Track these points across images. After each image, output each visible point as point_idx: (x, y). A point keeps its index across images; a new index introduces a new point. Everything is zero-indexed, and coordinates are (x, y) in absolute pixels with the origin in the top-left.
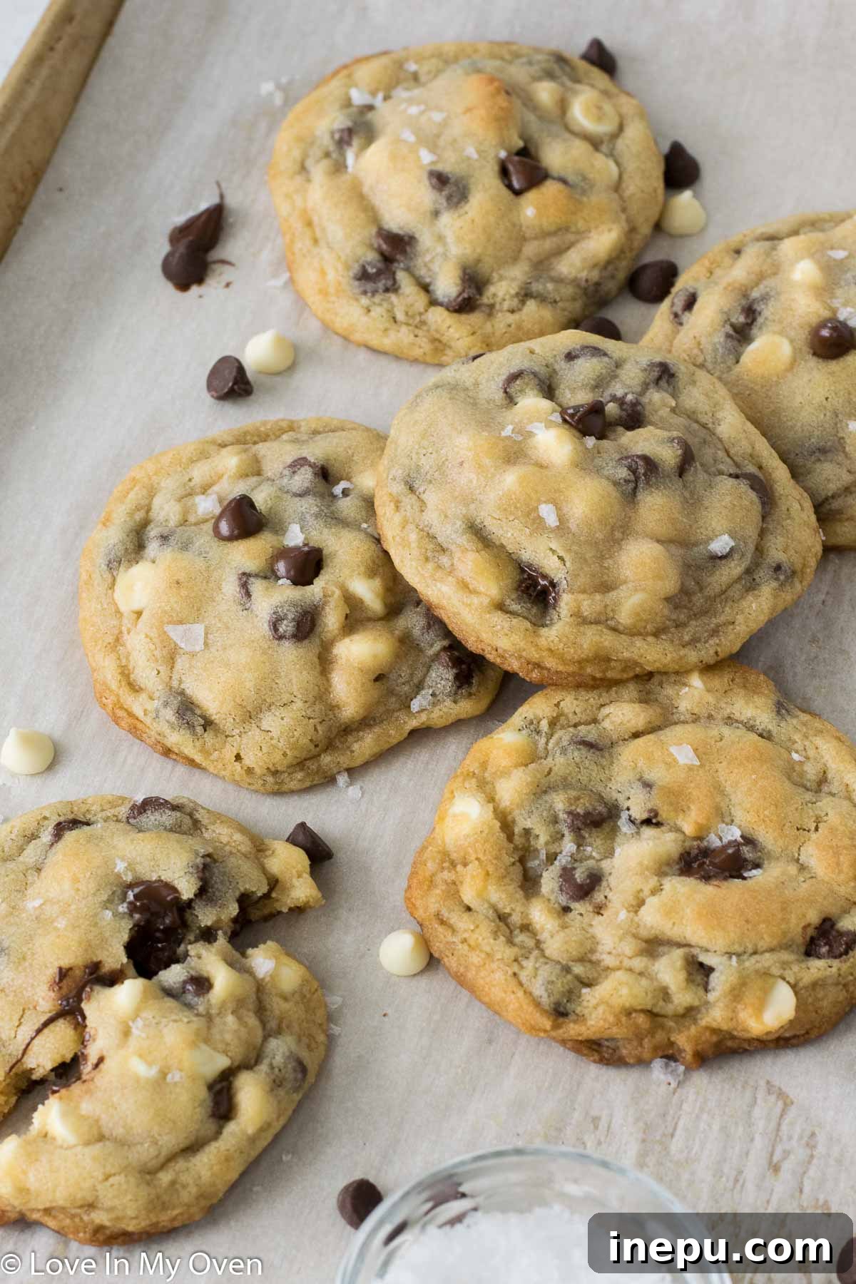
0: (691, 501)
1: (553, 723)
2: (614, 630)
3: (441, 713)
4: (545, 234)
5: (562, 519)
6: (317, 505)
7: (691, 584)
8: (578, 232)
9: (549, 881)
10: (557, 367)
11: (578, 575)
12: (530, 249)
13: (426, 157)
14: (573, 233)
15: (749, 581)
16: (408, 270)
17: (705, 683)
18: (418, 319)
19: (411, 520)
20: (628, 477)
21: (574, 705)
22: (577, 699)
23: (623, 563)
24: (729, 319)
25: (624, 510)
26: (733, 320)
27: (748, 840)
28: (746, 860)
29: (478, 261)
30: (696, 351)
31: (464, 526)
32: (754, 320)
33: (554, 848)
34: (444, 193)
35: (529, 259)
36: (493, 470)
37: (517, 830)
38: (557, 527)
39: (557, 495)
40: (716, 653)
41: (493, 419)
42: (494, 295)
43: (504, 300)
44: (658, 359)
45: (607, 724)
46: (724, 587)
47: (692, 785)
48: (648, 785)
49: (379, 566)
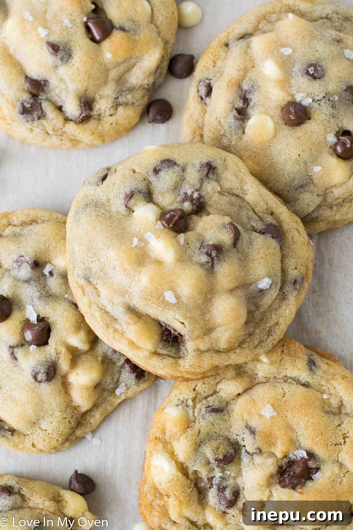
0: (242, 258)
1: (194, 400)
2: (218, 352)
3: (132, 393)
4: (118, 64)
5: (178, 297)
6: (38, 291)
7: (253, 308)
8: (137, 57)
9: (212, 496)
10: (150, 179)
11: (194, 331)
12: (113, 74)
13: (43, 32)
14: (134, 58)
15: (282, 296)
16: (48, 100)
17: (269, 359)
18: (60, 132)
19: (93, 302)
20: (208, 261)
21: (204, 387)
22: (204, 384)
23: (215, 315)
24: (234, 106)
25: (210, 281)
26: (236, 106)
27: (311, 455)
28: (312, 469)
29: (86, 91)
30: (219, 127)
31: (125, 310)
32: (248, 105)
33: (211, 475)
34: (58, 57)
35: (114, 80)
36: (132, 272)
37: (190, 472)
38: (177, 303)
39: (172, 284)
40: (273, 344)
41: (123, 229)
42: (100, 109)
43: (106, 111)
44: (205, 161)
45: (222, 394)
46: (270, 305)
47: (275, 428)
48: (253, 432)
49: (81, 323)
